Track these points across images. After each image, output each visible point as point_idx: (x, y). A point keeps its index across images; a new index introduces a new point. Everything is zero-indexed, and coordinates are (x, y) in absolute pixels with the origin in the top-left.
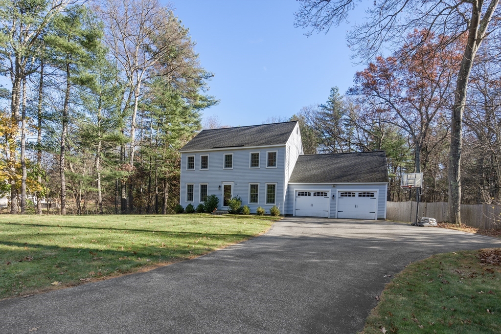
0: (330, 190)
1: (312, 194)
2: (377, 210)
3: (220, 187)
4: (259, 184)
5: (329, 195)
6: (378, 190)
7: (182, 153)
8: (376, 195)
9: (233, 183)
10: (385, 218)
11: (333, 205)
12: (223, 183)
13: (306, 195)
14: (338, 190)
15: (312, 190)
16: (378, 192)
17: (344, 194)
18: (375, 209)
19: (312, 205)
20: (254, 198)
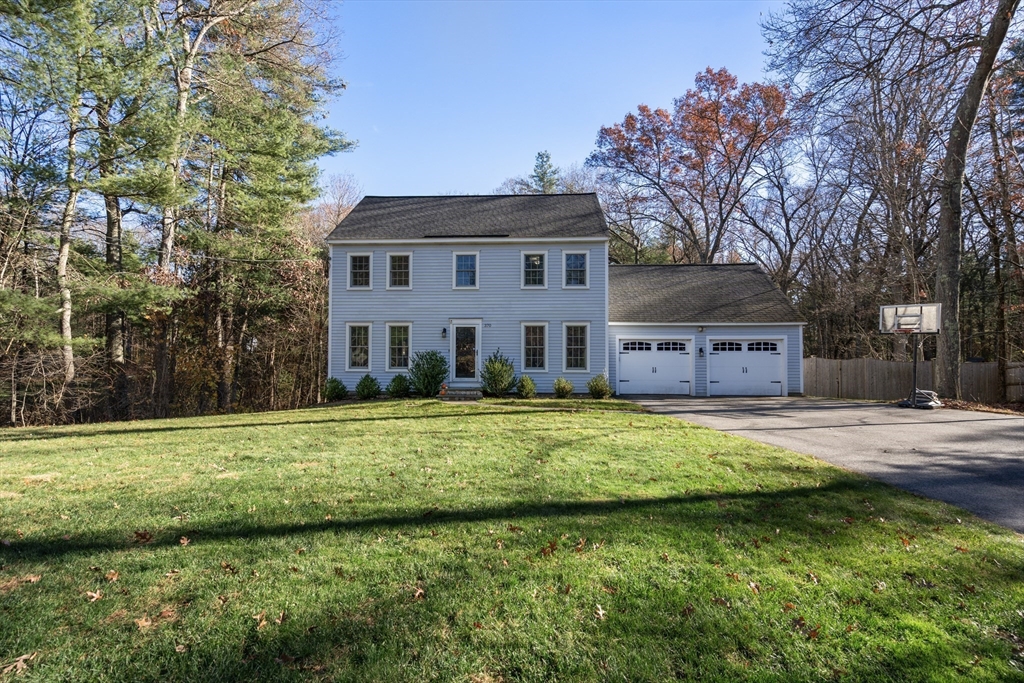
0: (693, 337)
1: (654, 346)
2: (787, 376)
3: (445, 330)
4: (546, 325)
5: (691, 348)
6: (785, 337)
7: (334, 245)
8: (782, 348)
9: (479, 321)
10: (802, 391)
11: (700, 370)
12: (454, 321)
13: (641, 349)
14: (708, 338)
15: (654, 337)
16: (786, 341)
17: (719, 347)
18: (782, 374)
19: (654, 370)
20: (535, 358)
